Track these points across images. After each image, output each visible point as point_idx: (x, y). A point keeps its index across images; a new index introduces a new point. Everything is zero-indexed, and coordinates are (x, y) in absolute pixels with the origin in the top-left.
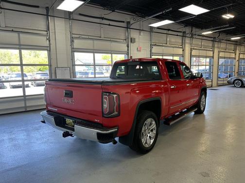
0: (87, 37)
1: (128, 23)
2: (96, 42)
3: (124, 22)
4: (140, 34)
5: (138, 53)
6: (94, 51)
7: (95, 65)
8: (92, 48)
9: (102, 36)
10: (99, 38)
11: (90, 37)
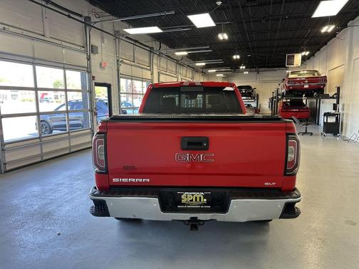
0: (20, 31)
1: (88, 18)
2: (36, 43)
3: (81, 16)
4: (103, 42)
5: (101, 71)
6: (34, 61)
7: (36, 89)
9: (47, 34)
10: (43, 38)
11: (25, 33)
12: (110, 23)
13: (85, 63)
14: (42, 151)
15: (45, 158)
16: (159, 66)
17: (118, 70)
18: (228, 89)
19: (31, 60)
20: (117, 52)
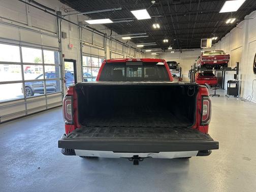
0: (10, 22)
1: (59, 13)
2: (21, 30)
3: (54, 11)
4: (70, 29)
5: (69, 51)
6: (20, 43)
7: (22, 64)
8: (18, 39)
9: (30, 24)
10: (26, 27)
11: (14, 23)
12: (75, 16)
13: (57, 45)
14: (26, 108)
15: (28, 114)
16: (110, 47)
17: (81, 50)
18: (159, 63)
19: (18, 43)
20: (80, 37)
